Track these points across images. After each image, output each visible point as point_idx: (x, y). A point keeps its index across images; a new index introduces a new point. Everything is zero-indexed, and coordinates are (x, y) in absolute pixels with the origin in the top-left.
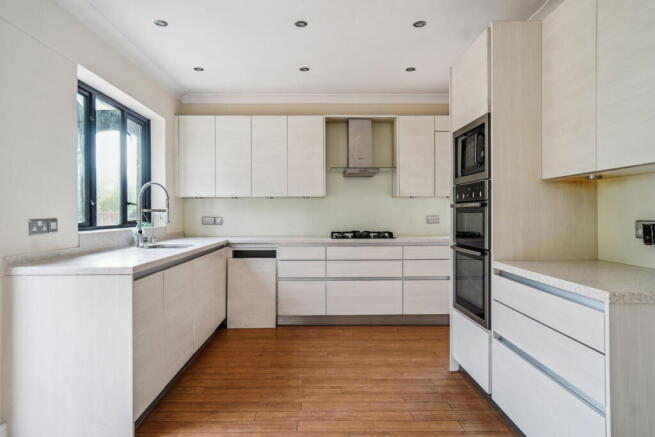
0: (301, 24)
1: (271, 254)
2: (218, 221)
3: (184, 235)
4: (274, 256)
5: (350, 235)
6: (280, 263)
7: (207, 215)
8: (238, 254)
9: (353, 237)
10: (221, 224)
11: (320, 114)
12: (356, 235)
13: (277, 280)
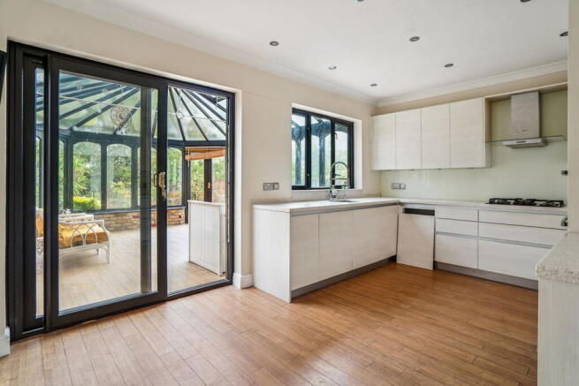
0: (414, 39)
1: (431, 213)
2: (402, 186)
3: (380, 196)
4: (433, 215)
5: (513, 201)
6: (437, 221)
7: (396, 182)
8: (408, 211)
9: (515, 204)
10: (404, 189)
11: (480, 97)
12: (518, 202)
13: (435, 233)
